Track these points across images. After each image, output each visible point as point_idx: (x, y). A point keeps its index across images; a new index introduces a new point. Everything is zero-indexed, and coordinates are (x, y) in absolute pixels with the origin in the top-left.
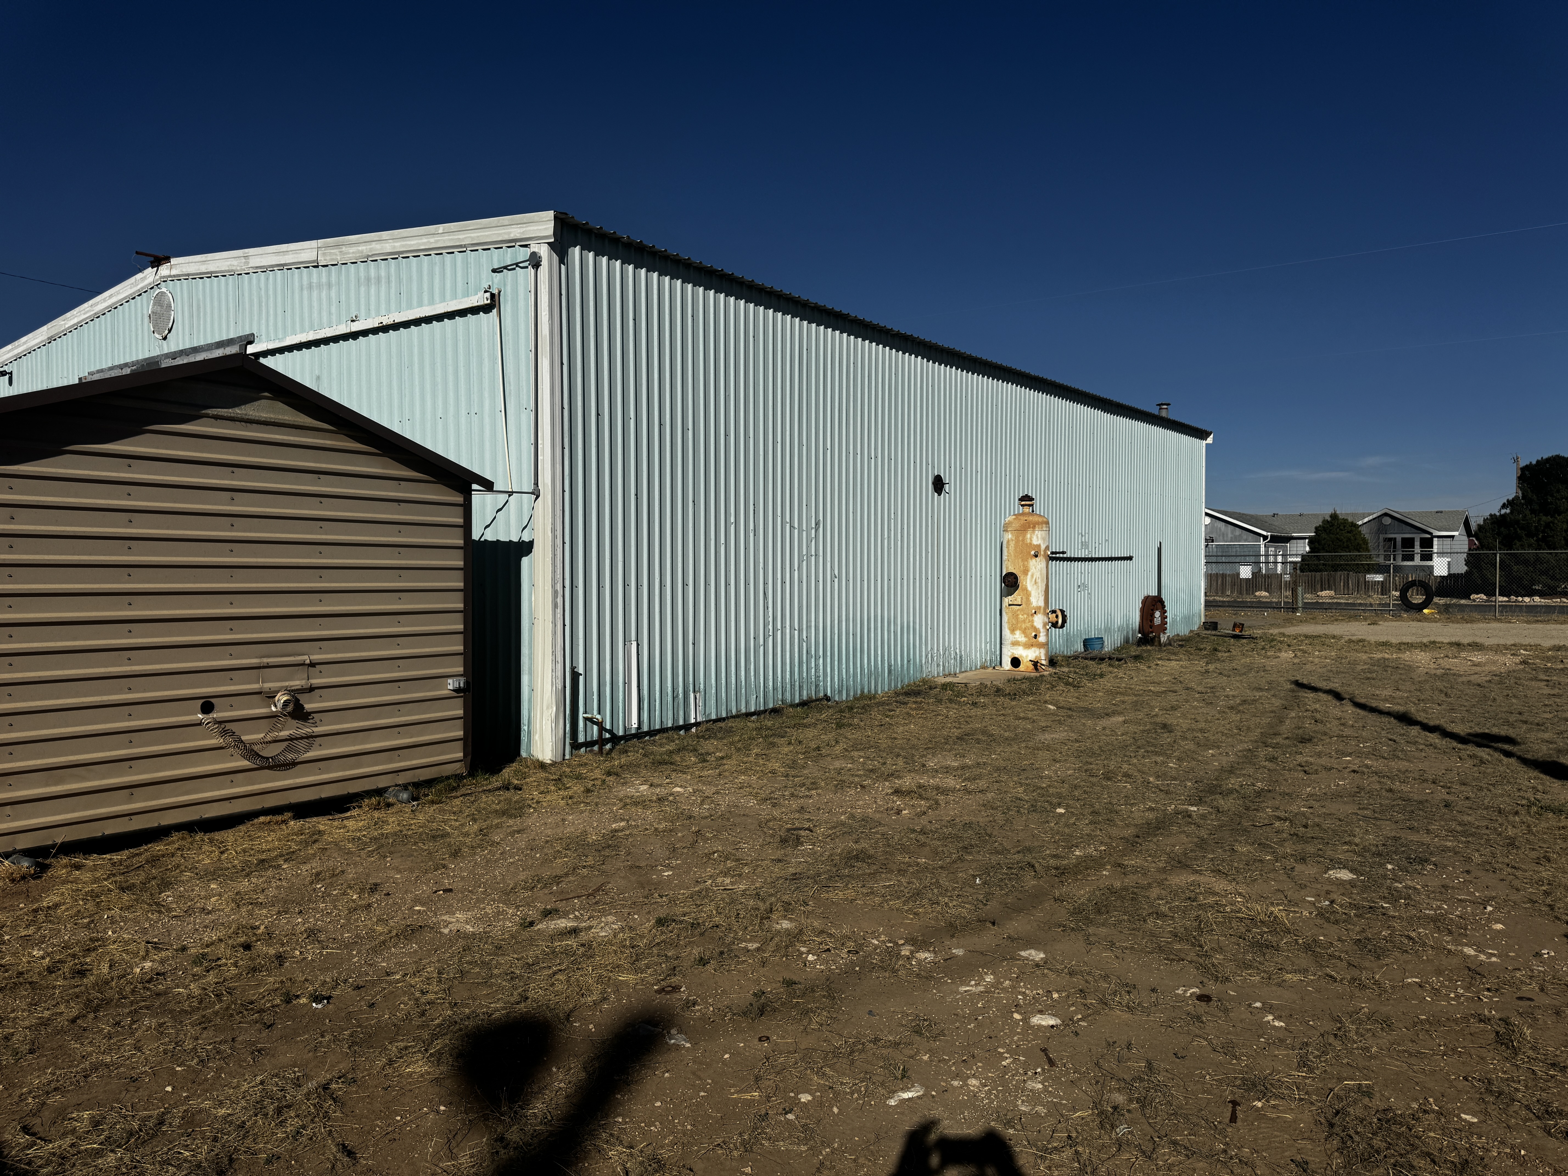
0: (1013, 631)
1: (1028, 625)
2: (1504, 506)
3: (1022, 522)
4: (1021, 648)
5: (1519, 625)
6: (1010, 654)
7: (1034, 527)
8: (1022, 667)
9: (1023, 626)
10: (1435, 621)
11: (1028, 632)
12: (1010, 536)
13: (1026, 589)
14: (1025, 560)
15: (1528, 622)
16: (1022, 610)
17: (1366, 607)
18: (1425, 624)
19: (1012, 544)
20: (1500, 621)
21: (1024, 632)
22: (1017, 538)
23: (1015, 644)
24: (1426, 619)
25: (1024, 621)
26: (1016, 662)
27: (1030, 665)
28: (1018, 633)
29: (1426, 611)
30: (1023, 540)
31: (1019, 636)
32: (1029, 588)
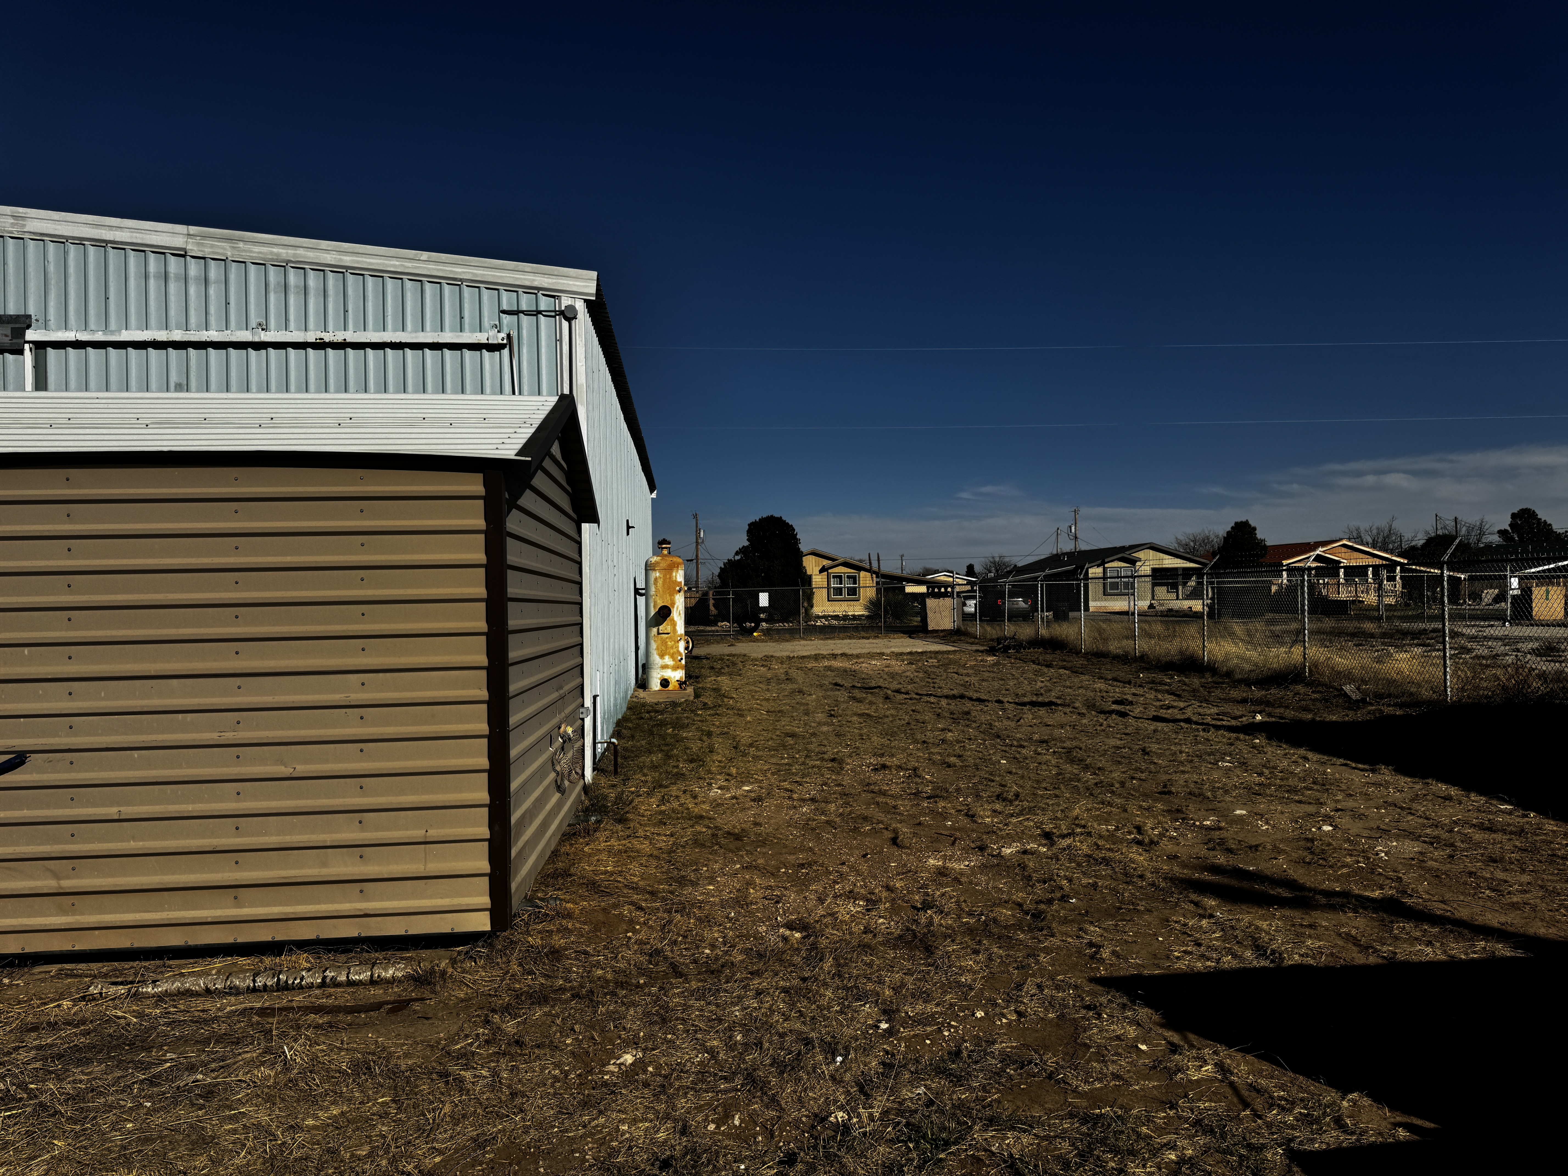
0: (662, 656)
1: (675, 650)
2: (737, 553)
3: (669, 562)
4: (669, 670)
5: (816, 642)
6: (659, 676)
7: (678, 567)
8: (671, 687)
9: (672, 651)
10: (763, 641)
11: (675, 656)
12: (658, 574)
13: (673, 620)
14: (672, 595)
15: (822, 639)
16: (670, 638)
17: (713, 634)
18: (759, 644)
19: (660, 582)
20: (803, 639)
21: (672, 656)
22: (665, 576)
23: (664, 667)
24: (756, 640)
25: (672, 647)
26: (665, 683)
27: (677, 684)
28: (667, 657)
29: (755, 634)
30: (670, 578)
31: (668, 660)
32: (676, 619)
